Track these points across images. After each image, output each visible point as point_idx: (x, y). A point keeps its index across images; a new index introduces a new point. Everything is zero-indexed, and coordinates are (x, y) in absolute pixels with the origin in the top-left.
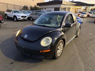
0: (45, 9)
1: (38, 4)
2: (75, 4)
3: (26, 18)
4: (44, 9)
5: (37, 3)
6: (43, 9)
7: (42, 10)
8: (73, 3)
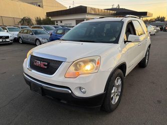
0: (61, 22)
1: (49, 14)
2: (113, 12)
3: (7, 40)
4: (59, 22)
5: (47, 13)
6: (57, 22)
7: (56, 24)
8: (111, 11)
